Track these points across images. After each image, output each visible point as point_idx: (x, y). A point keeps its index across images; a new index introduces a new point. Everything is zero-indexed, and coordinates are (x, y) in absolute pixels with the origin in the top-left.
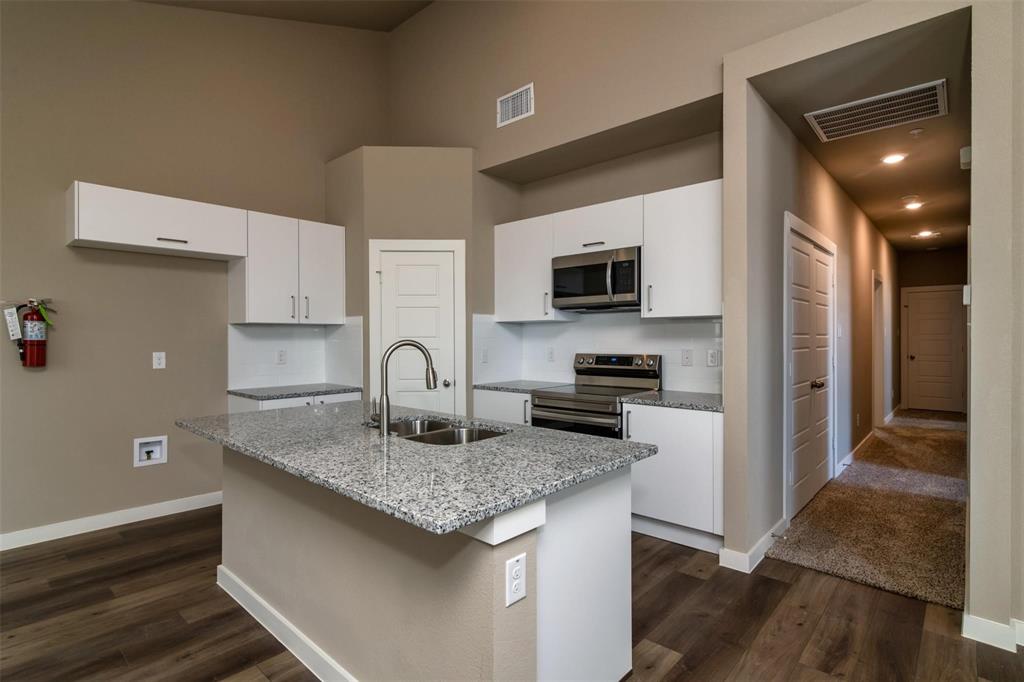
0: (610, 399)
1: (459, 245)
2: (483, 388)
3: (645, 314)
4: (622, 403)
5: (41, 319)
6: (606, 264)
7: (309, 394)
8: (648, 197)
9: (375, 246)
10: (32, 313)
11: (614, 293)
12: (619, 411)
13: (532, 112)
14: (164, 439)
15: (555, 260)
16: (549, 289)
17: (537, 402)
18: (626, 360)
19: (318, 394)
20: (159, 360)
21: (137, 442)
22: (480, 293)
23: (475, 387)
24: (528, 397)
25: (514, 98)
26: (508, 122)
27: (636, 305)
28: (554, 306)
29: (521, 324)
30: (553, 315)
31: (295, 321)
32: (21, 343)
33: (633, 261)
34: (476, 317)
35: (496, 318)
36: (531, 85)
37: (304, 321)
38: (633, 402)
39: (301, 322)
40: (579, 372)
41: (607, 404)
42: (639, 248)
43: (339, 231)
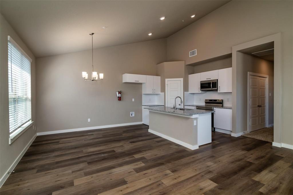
0: (211, 107)
1: (182, 79)
2: (187, 105)
3: (219, 92)
4: (213, 108)
5: (121, 93)
6: (211, 83)
8: (219, 70)
9: (166, 80)
10: (120, 93)
11: (212, 88)
12: (213, 109)
13: (196, 54)
14: (134, 112)
15: (201, 82)
16: (200, 87)
17: (197, 108)
18: (216, 100)
20: (133, 100)
21: (131, 113)
22: (186, 88)
23: (185, 105)
24: (196, 107)
25: (193, 52)
26: (191, 56)
27: (217, 90)
28: (201, 90)
29: (194, 94)
30: (200, 92)
31: (153, 93)
32: (118, 97)
33: (216, 82)
34: (185, 92)
35: (189, 92)
36: (196, 50)
38: (215, 108)
40: (206, 103)
41: (211, 108)
42: (217, 80)
43: (160, 77)
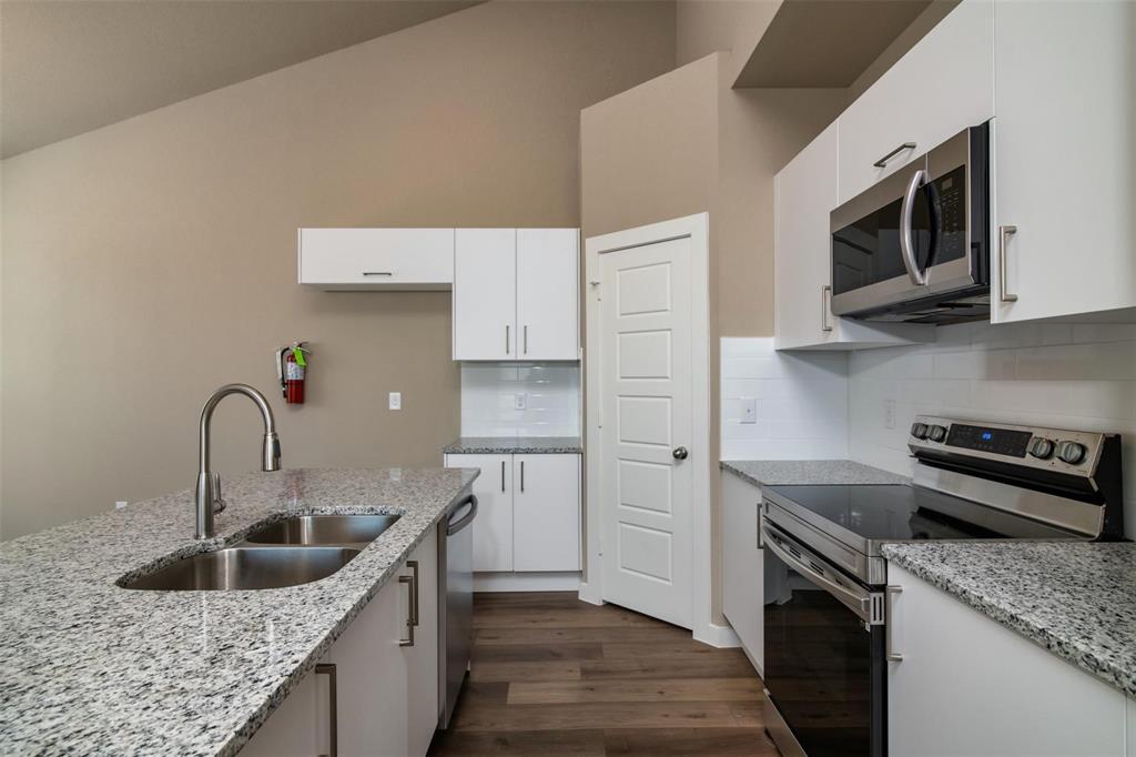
7: (505, 451)
9: (592, 246)
19: (516, 452)
20: (395, 401)
24: (761, 498)
28: (835, 314)
30: (839, 331)
31: (511, 357)
32: (283, 382)
33: (961, 169)
34: (728, 342)
37: (521, 357)
39: (519, 358)
40: (923, 458)
